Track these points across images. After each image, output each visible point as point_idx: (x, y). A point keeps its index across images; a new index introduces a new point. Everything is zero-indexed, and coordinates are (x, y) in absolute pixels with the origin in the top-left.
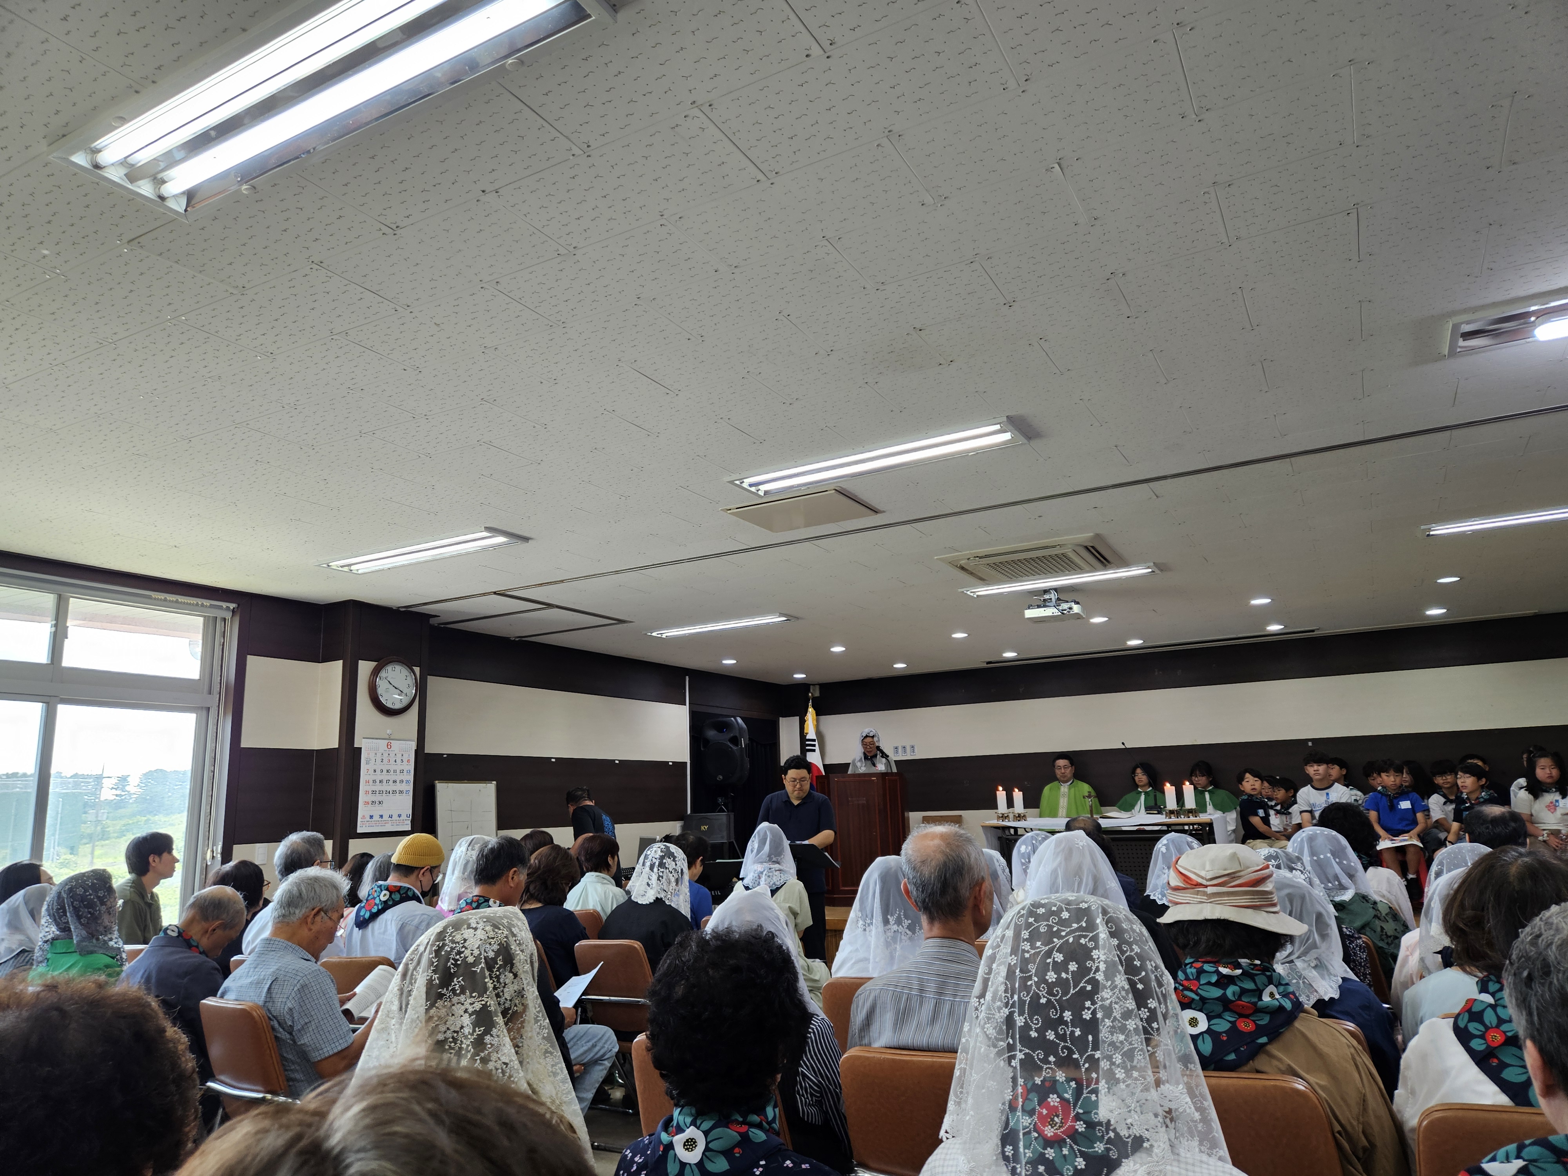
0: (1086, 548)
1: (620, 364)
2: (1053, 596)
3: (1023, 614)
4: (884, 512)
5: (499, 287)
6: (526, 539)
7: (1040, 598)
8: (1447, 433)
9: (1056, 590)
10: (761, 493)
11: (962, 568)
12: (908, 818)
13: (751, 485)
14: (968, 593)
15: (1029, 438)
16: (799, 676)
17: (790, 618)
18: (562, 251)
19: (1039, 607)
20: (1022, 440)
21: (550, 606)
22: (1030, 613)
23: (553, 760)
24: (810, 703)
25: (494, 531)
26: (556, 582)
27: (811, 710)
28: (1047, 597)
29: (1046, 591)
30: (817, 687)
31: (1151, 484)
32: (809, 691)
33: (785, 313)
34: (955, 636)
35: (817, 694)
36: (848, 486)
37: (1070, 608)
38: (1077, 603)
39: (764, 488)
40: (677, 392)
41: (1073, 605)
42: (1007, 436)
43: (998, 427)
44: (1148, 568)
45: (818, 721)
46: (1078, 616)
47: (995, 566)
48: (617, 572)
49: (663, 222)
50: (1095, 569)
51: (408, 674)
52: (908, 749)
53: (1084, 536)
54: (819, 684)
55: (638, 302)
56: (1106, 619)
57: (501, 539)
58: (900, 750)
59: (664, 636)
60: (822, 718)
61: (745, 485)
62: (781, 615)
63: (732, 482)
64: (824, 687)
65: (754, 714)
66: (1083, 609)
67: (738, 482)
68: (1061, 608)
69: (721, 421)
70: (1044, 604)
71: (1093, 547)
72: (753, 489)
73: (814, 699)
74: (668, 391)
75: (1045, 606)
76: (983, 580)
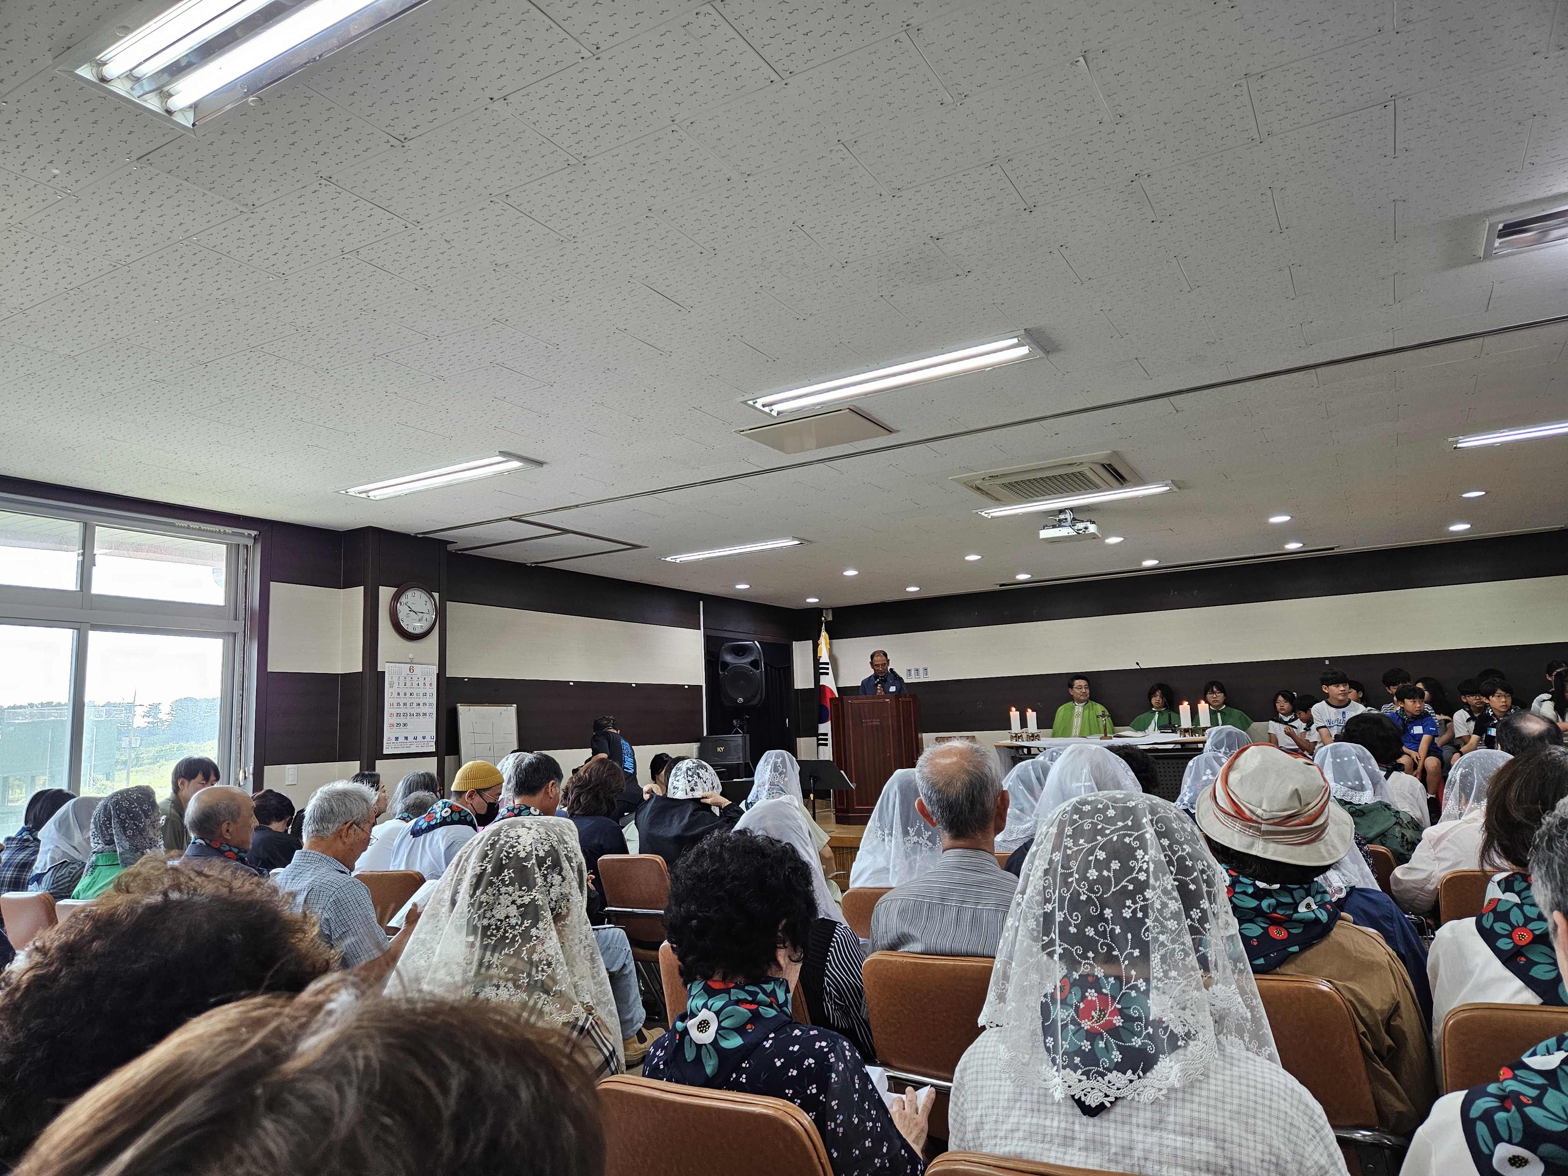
0: (1103, 465)
1: (632, 280)
2: (1068, 516)
3: (1039, 534)
4: (898, 431)
5: (509, 201)
6: (540, 463)
7: (1055, 518)
8: (1480, 340)
9: (1071, 509)
10: (774, 413)
11: (978, 488)
12: (922, 739)
13: (764, 406)
14: (983, 514)
15: (1047, 352)
16: (812, 600)
17: (803, 541)
18: (572, 161)
19: (1054, 527)
20: (1039, 354)
21: (566, 531)
22: (1045, 534)
23: (571, 684)
24: (824, 627)
25: (508, 455)
26: (569, 508)
27: (824, 634)
28: (1062, 517)
29: (1062, 511)
30: (830, 612)
31: (1171, 398)
32: (822, 615)
33: (799, 223)
34: (967, 558)
35: (830, 618)
36: (863, 406)
37: (1086, 528)
38: (1093, 523)
39: (777, 408)
40: (689, 309)
41: (1088, 524)
42: (1024, 350)
43: (1015, 341)
44: (1166, 486)
45: (831, 644)
46: (1093, 536)
47: (1010, 486)
48: (630, 496)
49: (674, 127)
50: (1112, 488)
51: (427, 599)
52: (921, 671)
53: (1102, 454)
54: (833, 609)
55: (650, 214)
56: (1121, 539)
57: (516, 464)
58: (913, 672)
59: (678, 561)
60: (834, 641)
61: (759, 405)
62: (794, 538)
63: (745, 402)
64: (837, 611)
65: (769, 639)
66: (1099, 528)
67: (751, 403)
68: (1076, 528)
69: (733, 338)
70: (1060, 524)
71: (1109, 465)
72: (767, 409)
73: (827, 623)
74: (680, 308)
75: (1060, 526)
76: (999, 501)
